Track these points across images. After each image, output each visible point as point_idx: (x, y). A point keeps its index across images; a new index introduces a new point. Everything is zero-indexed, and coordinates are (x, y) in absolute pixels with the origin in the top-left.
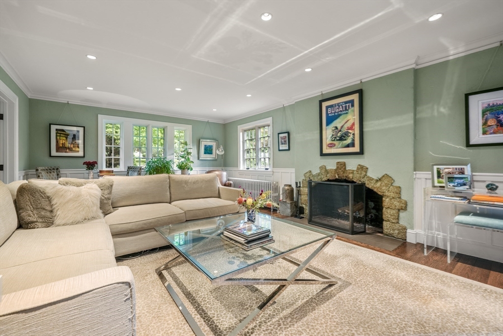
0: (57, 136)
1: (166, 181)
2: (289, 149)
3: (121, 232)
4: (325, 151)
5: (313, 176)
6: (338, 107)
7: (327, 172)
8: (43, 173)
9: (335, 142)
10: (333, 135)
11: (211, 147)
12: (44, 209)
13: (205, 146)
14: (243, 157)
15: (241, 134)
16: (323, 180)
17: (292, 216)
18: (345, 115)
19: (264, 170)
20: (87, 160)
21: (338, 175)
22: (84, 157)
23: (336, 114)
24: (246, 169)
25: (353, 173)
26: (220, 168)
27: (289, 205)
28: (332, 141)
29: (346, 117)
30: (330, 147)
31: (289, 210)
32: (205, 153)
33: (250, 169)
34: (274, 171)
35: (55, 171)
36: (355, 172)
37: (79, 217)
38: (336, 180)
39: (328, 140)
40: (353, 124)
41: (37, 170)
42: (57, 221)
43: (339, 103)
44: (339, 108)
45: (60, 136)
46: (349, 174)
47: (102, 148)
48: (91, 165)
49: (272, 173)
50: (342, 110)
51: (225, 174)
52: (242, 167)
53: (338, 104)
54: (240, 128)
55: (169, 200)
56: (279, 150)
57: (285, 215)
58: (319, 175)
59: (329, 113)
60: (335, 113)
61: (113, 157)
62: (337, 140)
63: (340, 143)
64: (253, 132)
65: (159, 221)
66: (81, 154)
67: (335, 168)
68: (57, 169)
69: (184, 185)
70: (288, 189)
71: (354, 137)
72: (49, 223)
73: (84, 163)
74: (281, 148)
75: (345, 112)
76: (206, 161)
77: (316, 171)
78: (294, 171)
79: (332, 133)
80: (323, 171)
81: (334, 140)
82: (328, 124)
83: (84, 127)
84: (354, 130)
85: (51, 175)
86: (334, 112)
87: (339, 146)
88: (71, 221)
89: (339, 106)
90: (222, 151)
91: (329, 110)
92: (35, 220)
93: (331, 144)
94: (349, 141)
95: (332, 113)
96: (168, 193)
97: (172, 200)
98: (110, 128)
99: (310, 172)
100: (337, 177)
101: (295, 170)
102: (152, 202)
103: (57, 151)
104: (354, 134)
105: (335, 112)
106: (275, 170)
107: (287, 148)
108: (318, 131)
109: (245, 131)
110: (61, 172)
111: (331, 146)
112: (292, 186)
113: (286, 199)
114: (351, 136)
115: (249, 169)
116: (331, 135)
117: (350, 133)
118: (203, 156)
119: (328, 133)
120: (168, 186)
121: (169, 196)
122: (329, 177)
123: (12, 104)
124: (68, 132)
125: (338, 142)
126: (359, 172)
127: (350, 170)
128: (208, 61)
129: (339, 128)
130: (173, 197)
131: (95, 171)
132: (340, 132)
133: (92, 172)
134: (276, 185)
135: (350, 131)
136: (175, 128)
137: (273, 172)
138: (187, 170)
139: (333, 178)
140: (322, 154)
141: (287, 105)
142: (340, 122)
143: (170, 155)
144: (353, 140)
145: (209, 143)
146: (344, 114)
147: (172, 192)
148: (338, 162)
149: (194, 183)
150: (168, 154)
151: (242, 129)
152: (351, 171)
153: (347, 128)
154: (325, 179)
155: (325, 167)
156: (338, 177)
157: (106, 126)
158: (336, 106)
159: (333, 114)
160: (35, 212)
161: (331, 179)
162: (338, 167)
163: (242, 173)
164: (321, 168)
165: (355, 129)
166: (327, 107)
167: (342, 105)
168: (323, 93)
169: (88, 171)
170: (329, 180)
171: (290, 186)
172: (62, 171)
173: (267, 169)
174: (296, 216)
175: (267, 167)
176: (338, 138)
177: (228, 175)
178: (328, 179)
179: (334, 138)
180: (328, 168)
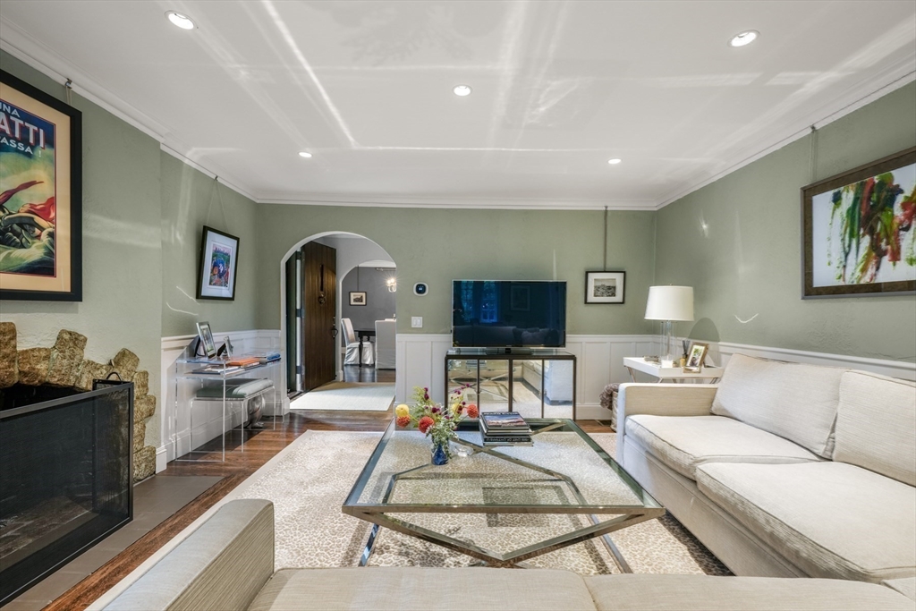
18: (23, 159)
25: (47, 358)
29: (27, 169)
36: (55, 354)
40: (52, 202)
46: (38, 362)
50: (6, 130)
71: (53, 244)
75: (21, 147)
84: (53, 221)
94: (34, 253)
104: (52, 235)
114: (45, 239)
117: (42, 229)
126: (67, 354)
127: (40, 350)
135: (38, 220)
144: (51, 253)
146: (17, 151)
152: (43, 354)
153: (27, 207)
165: (58, 221)
167: (7, 114)
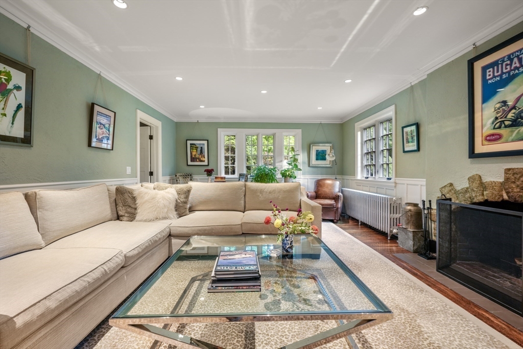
0: (191, 149)
1: (241, 189)
2: (418, 149)
3: (180, 234)
4: (480, 148)
5: (456, 192)
6: (508, 62)
7: (483, 186)
8: (181, 178)
9: (503, 131)
10: (497, 118)
11: (324, 152)
12: (130, 206)
13: (317, 151)
14: (362, 163)
15: (359, 133)
16: (475, 200)
17: (415, 252)
19: (385, 180)
20: (209, 168)
21: (508, 193)
22: (208, 165)
23: (504, 76)
24: (364, 179)
26: (334, 177)
27: (411, 235)
28: (494, 128)
30: (489, 140)
31: (411, 243)
32: (317, 159)
33: (369, 179)
34: (397, 181)
35: (189, 177)
37: (151, 216)
38: (503, 204)
39: (485, 129)
41: (176, 176)
42: (138, 217)
43: (512, 54)
44: (511, 65)
45: (193, 149)
47: (221, 156)
48: (209, 172)
49: (394, 185)
50: (518, 65)
51: (338, 183)
52: (360, 175)
53: (509, 56)
54: (359, 125)
55: (242, 209)
56: (404, 152)
57: (405, 248)
58: (466, 191)
59: (488, 78)
60: (501, 76)
61: (230, 165)
62: (506, 127)
63: (512, 132)
64: (373, 129)
65: (213, 229)
66: (206, 163)
67: (502, 180)
68: (191, 175)
69: (259, 194)
70: (410, 210)
72: (132, 217)
73: (205, 171)
74: (406, 149)
76: (319, 169)
77: (462, 184)
78: (424, 183)
79: (494, 115)
80: (476, 185)
81: (500, 127)
82: (485, 99)
83: (208, 140)
85: (186, 179)
86: (500, 73)
87: (511, 138)
88: (145, 219)
89: (511, 60)
90: (333, 156)
91: (489, 73)
92: (123, 214)
93: (493, 135)
95: (494, 77)
96: (242, 202)
97: (246, 209)
98: (232, 139)
99: (451, 185)
100: (505, 197)
101: (426, 180)
102: (226, 209)
103: (191, 161)
105: (503, 73)
106: (399, 180)
107: (415, 148)
108: (466, 116)
109: (365, 129)
110: (193, 178)
111: (493, 138)
112: (419, 206)
113: (407, 224)
115: (367, 178)
116: (493, 119)
118: (314, 161)
119: (486, 114)
120: (243, 194)
121: (243, 204)
122: (488, 195)
123: (157, 127)
124: (197, 146)
125: (508, 130)
128: (265, 49)
129: (510, 103)
130: (247, 206)
131: (213, 177)
132: (513, 111)
133: (210, 178)
134: (398, 202)
136: (284, 134)
137: (396, 183)
138: (289, 178)
139: (496, 199)
140: (472, 154)
141: (416, 82)
142: (515, 91)
143: (278, 162)
145: (321, 148)
147: (246, 201)
148: (509, 169)
149: (270, 193)
150: (277, 161)
151: (361, 128)
154: (480, 199)
155: (480, 177)
156: (509, 197)
157: (224, 138)
158: (503, 61)
159: (498, 78)
160: (123, 208)
161: (490, 199)
162: (507, 179)
163: (360, 184)
164: (471, 179)
166: (484, 69)
167: (518, 56)
168: (478, 44)
169: (207, 178)
170: (486, 203)
171: (416, 205)
172: (195, 177)
173: (389, 179)
174: (421, 254)
175: (390, 177)
176: (507, 123)
177: (343, 185)
178: (486, 200)
179: (499, 123)
180: (487, 179)
